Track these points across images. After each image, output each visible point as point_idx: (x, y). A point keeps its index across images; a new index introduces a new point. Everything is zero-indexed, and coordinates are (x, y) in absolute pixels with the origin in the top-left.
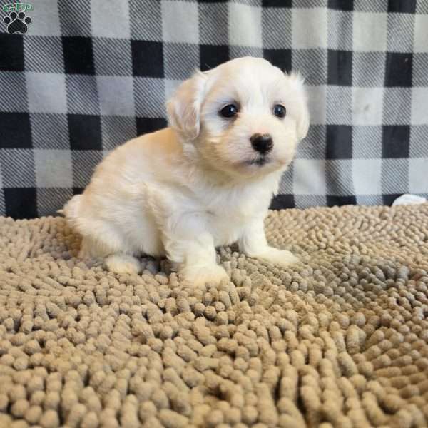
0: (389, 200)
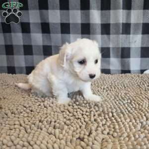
0: (142, 71)
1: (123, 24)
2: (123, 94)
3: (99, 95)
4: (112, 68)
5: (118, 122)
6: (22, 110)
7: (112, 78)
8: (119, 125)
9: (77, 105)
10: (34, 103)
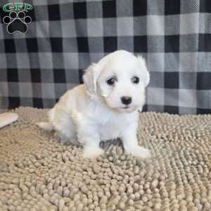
1: (200, 35)
2: (189, 148)
3: (150, 148)
4: (181, 104)
5: (162, 198)
6: (30, 162)
7: (178, 120)
8: (163, 203)
9: (110, 161)
10: (51, 152)
